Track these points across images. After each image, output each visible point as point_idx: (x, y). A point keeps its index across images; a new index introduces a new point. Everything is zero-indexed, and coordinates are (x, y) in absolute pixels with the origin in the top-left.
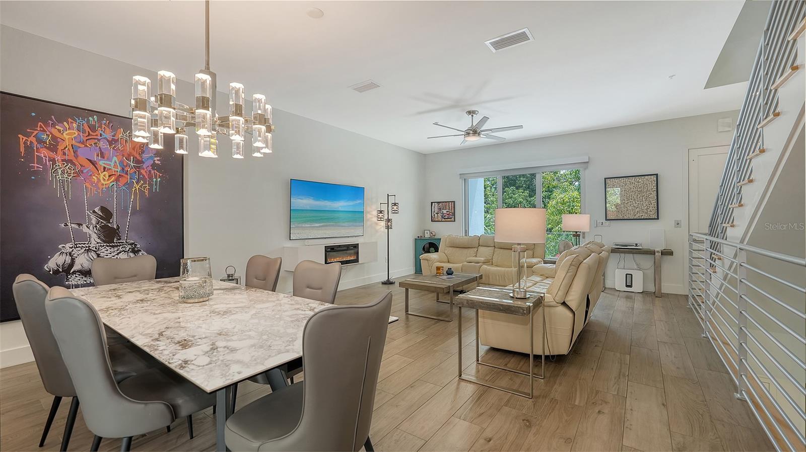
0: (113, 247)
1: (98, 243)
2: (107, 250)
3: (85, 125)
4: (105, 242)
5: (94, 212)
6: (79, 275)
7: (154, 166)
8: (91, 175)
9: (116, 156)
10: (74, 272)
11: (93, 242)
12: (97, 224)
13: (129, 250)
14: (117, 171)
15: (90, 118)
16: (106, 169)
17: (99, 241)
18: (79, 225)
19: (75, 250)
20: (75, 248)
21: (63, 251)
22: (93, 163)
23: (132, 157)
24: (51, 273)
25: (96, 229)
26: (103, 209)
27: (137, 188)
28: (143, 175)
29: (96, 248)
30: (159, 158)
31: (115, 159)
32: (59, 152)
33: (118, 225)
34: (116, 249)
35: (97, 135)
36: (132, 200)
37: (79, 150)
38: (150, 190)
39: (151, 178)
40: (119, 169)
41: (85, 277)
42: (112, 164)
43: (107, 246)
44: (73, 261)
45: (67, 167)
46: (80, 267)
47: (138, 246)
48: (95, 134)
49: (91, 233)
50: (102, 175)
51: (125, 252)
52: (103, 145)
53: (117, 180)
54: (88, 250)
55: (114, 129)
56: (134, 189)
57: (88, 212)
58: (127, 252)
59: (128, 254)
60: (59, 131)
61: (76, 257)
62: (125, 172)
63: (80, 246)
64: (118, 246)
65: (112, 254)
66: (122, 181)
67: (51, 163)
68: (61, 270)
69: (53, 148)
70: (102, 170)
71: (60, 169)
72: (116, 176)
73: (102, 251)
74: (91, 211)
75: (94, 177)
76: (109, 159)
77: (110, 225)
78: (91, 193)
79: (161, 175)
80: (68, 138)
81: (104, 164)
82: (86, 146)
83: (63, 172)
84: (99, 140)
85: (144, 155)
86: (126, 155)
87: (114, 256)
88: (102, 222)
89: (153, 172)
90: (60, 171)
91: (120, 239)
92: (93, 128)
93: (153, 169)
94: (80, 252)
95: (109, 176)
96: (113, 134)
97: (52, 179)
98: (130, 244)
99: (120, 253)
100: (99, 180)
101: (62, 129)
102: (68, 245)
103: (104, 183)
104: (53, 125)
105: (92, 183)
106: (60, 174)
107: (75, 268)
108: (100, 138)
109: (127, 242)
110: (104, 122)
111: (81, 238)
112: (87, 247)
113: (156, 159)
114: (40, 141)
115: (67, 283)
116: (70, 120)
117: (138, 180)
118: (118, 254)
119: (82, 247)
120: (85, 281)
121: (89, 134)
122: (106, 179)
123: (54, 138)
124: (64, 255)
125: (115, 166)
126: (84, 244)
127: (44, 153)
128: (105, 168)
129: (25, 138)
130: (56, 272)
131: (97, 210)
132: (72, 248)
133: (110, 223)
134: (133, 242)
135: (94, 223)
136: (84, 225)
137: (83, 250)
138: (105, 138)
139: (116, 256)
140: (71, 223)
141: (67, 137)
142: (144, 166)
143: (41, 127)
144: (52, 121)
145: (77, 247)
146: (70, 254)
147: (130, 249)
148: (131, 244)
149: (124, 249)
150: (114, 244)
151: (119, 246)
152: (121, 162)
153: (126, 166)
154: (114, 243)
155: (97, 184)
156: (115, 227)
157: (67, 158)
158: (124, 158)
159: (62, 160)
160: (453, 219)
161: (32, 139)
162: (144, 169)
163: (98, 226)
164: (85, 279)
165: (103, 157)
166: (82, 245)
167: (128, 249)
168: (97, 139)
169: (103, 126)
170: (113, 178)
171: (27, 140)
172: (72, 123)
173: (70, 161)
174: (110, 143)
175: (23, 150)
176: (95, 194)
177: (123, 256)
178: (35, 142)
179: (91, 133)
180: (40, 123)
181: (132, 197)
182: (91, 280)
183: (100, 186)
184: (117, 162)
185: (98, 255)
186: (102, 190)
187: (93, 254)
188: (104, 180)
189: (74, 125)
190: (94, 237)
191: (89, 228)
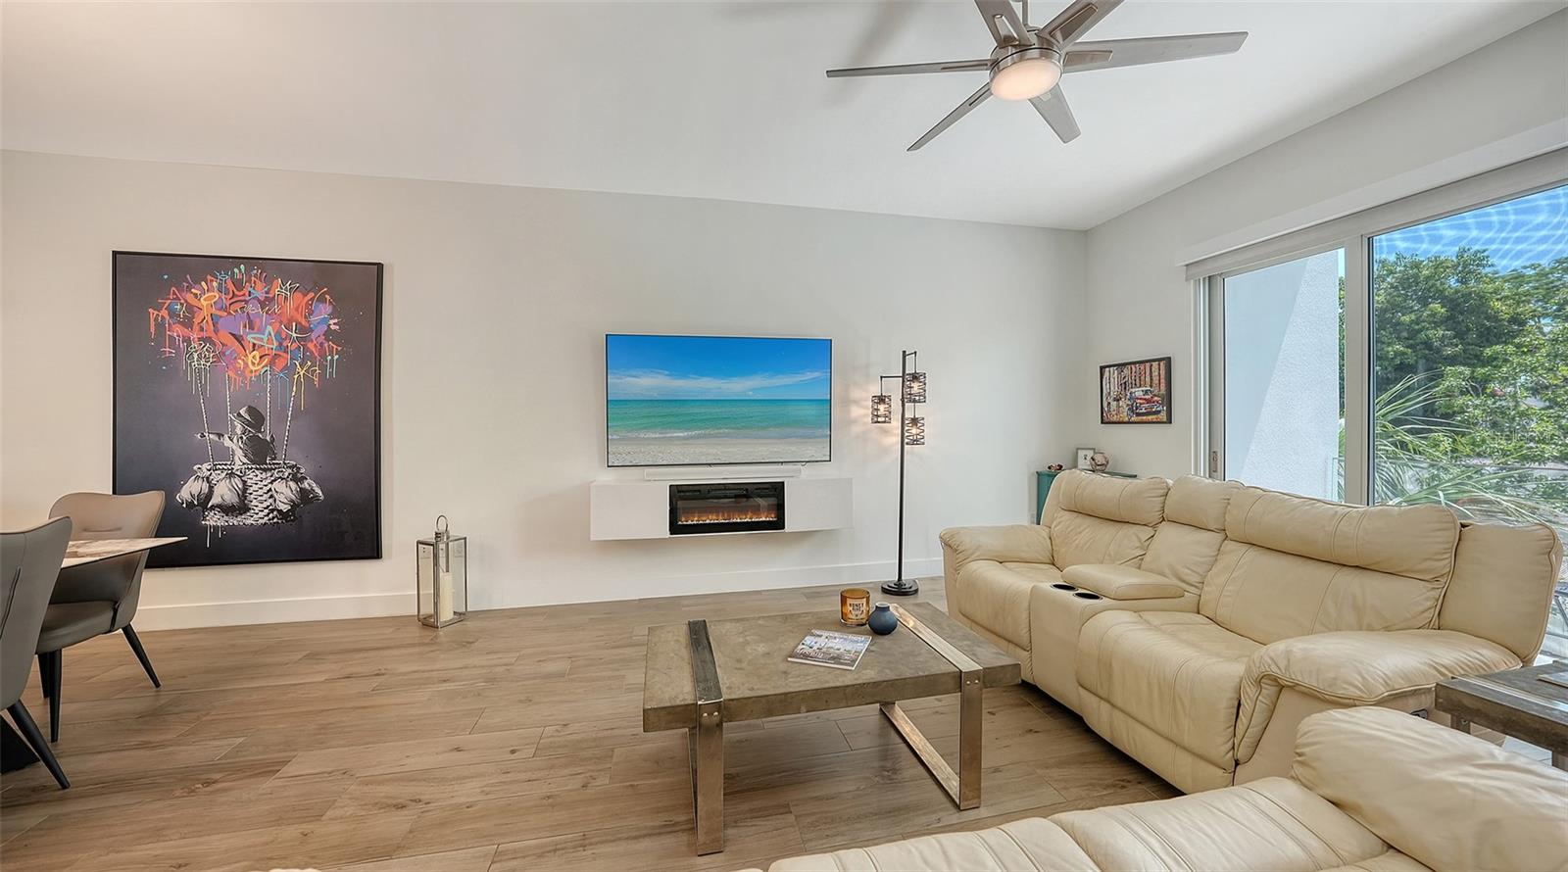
0: (265, 470)
1: (244, 464)
2: (256, 476)
3: (229, 282)
4: (253, 463)
5: (239, 415)
6: (219, 512)
7: (328, 334)
8: (235, 358)
9: (270, 325)
10: (213, 508)
11: (238, 462)
12: (243, 435)
13: (287, 478)
14: (271, 349)
15: (236, 270)
16: (256, 347)
17: (245, 460)
18: (220, 435)
19: (213, 475)
20: (213, 471)
21: (199, 475)
22: (238, 339)
23: (294, 324)
24: (184, 505)
25: (242, 443)
26: (251, 410)
27: (302, 373)
28: (312, 352)
29: (241, 473)
30: (336, 321)
31: (269, 328)
32: (196, 327)
33: (272, 436)
34: (269, 474)
35: (244, 295)
36: (294, 394)
37: (221, 321)
38: (322, 376)
39: (323, 356)
40: (275, 345)
41: (227, 516)
42: (265, 338)
43: (257, 469)
44: (211, 488)
45: (205, 349)
46: (220, 499)
47: (303, 471)
48: (241, 293)
49: (234, 447)
50: (250, 357)
51: (282, 480)
52: (253, 309)
53: (272, 363)
54: (231, 475)
55: (268, 281)
56: (296, 377)
57: (231, 416)
58: (285, 480)
59: (286, 484)
60: (196, 295)
61: (215, 485)
62: (283, 349)
63: (220, 468)
64: (272, 469)
65: (264, 483)
66: (280, 363)
67: (184, 344)
68: (196, 503)
69: (188, 323)
70: (251, 349)
71: (196, 352)
72: (271, 356)
73: (248, 477)
74: (236, 415)
75: (240, 361)
76: (261, 331)
77: (259, 435)
78: (235, 386)
79: (339, 349)
80: (207, 305)
81: (254, 338)
82: (229, 314)
83: (200, 358)
84: (246, 302)
85: (312, 319)
86: (285, 321)
87: (266, 486)
88: (250, 432)
89: (326, 345)
91: (273, 459)
92: (239, 285)
93: (328, 340)
94: (220, 477)
95: (261, 358)
96: (266, 289)
97: (187, 368)
98: (290, 467)
99: (275, 480)
100: (246, 364)
101: (199, 292)
102: (206, 466)
103: (254, 369)
104: (189, 289)
105: (236, 370)
106: (196, 359)
107: (215, 500)
108: (248, 298)
109: (285, 464)
110: (254, 271)
112: (229, 469)
113: (332, 322)
114: (173, 314)
115: (204, 522)
116: (209, 277)
117: (303, 360)
118: (272, 483)
119: (222, 469)
120: (226, 522)
121: (234, 294)
122: (256, 362)
123: (190, 307)
124: (200, 480)
125: (269, 341)
126: (226, 465)
127: (177, 331)
128: (254, 345)
129: (156, 313)
130: (190, 505)
131: (242, 412)
132: (209, 470)
133: (260, 432)
134: (293, 463)
135: (239, 432)
136: (225, 436)
137: (224, 475)
138: (256, 298)
139: (269, 486)
140: (209, 434)
141: (204, 303)
142: (313, 336)
143: (174, 293)
144: (188, 282)
145: (215, 470)
146: (208, 478)
147: (289, 475)
148: (293, 467)
149: (281, 474)
150: (265, 467)
152: (278, 333)
154: (266, 464)
155: (243, 372)
156: (268, 438)
157: (205, 334)
158: (283, 326)
159: (200, 339)
160: (1163, 416)
161: (164, 312)
162: (312, 341)
163: (245, 438)
164: (226, 518)
165: (252, 328)
166: (222, 466)
167: (286, 474)
168: (245, 300)
169: (253, 278)
170: (266, 360)
171: (158, 315)
172: (212, 281)
173: (208, 340)
174: (263, 305)
175: (152, 330)
176: (240, 387)
177: (279, 486)
178: (168, 318)
179: (236, 292)
180: (174, 288)
181: (294, 389)
182: (234, 521)
183: (248, 375)
184: (273, 334)
185: (244, 482)
186: (251, 381)
187: (237, 480)
188: (253, 364)
189: (215, 284)
190: (239, 453)
191: (232, 440)
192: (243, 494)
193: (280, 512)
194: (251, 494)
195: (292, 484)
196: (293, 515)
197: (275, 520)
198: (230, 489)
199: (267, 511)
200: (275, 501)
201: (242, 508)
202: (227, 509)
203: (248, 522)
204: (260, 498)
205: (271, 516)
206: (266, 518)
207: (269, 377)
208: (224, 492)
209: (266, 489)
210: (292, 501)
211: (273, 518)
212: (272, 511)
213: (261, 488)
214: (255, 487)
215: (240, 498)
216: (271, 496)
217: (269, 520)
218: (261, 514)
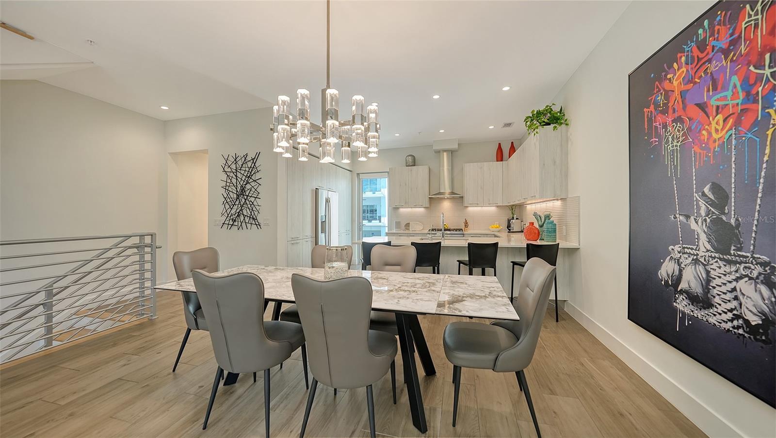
0: (729, 262)
1: (708, 251)
2: (720, 267)
3: (695, 48)
4: (717, 250)
5: (704, 194)
6: (686, 298)
8: (700, 129)
9: (736, 73)
10: (682, 292)
11: (702, 249)
12: (707, 216)
13: (757, 278)
14: (737, 104)
15: (700, 30)
16: (720, 110)
17: (709, 247)
18: (688, 217)
19: (682, 258)
20: (683, 254)
21: (672, 255)
22: (702, 107)
23: (767, 56)
24: (663, 282)
25: (706, 225)
26: (717, 188)
29: (705, 260)
31: (734, 79)
32: (671, 111)
33: (737, 220)
34: (734, 268)
35: (708, 54)
36: (766, 158)
37: (688, 95)
40: (741, 98)
41: (692, 305)
42: (729, 94)
43: (720, 259)
44: (681, 271)
45: (676, 129)
46: (688, 285)
48: (705, 53)
49: (700, 231)
50: (714, 124)
51: (751, 278)
52: (717, 64)
53: (737, 123)
54: (696, 262)
55: (734, 19)
56: (769, 132)
57: (697, 195)
58: (754, 280)
59: (756, 286)
60: (670, 79)
61: (684, 268)
62: (751, 100)
63: (688, 251)
64: (735, 263)
65: (728, 277)
66: (747, 120)
67: (664, 130)
68: (670, 283)
69: (666, 109)
70: (715, 114)
71: (670, 135)
72: (736, 115)
73: (712, 267)
74: (700, 194)
75: (704, 132)
76: (725, 87)
77: (724, 218)
78: (700, 163)
80: (678, 84)
81: (718, 100)
82: (695, 83)
83: (673, 139)
86: (754, 58)
87: (730, 282)
88: (713, 213)
90: (670, 139)
91: (740, 249)
92: (703, 45)
94: (688, 261)
95: (724, 121)
96: (731, 31)
97: (664, 153)
98: (760, 264)
99: (741, 278)
100: (710, 134)
101: (672, 75)
102: (677, 248)
103: (718, 136)
104: (666, 76)
105: (701, 143)
106: (670, 142)
107: (683, 286)
108: (712, 55)
109: (754, 258)
110: (718, 18)
111: (690, 238)
112: (694, 255)
114: (657, 106)
115: (675, 304)
116: (680, 54)
118: (737, 280)
119: (690, 253)
120: (692, 311)
121: (699, 59)
122: (719, 128)
123: (667, 94)
124: (673, 262)
125: (735, 95)
126: (692, 249)
127: (659, 120)
128: (718, 107)
130: (667, 283)
131: (706, 190)
132: (679, 252)
133: (724, 213)
134: (765, 258)
135: (704, 213)
136: (692, 218)
137: (690, 259)
138: (720, 49)
139: (734, 283)
140: (680, 215)
141: (676, 83)
143: (658, 87)
144: (665, 70)
145: (684, 253)
146: (679, 260)
147: (760, 274)
148: (764, 264)
149: (748, 272)
150: (730, 258)
151: (740, 263)
152: (745, 80)
153: (755, 83)
154: (731, 255)
155: (707, 144)
156: (733, 221)
157: (676, 115)
158: (752, 68)
159: (673, 121)
161: (652, 107)
163: (708, 220)
164: (691, 307)
165: (716, 88)
166: (690, 250)
167: (755, 274)
168: (709, 59)
169: (717, 27)
170: (731, 121)
171: (649, 111)
172: (681, 57)
173: (679, 120)
174: (726, 52)
175: (646, 127)
176: (704, 161)
177: (744, 286)
178: (653, 111)
179: (701, 56)
180: (657, 83)
181: (767, 151)
182: (699, 314)
183: (711, 146)
184: (738, 85)
185: (708, 272)
186: (714, 151)
187: (701, 268)
188: (717, 131)
189: (683, 59)
190: (703, 238)
191: (697, 223)
192: (707, 284)
193: (747, 322)
194: (714, 288)
195: (764, 289)
196: (766, 333)
197: (741, 331)
198: (695, 277)
199: (730, 315)
200: (741, 304)
201: (704, 301)
202: (693, 299)
203: (713, 320)
204: (723, 296)
205: (735, 323)
206: (730, 324)
207: (734, 142)
208: (691, 280)
209: (730, 286)
210: (763, 313)
211: (738, 327)
212: (737, 317)
213: (725, 284)
214: (718, 281)
215: (703, 291)
216: (736, 298)
217: (734, 327)
218: (725, 317)
